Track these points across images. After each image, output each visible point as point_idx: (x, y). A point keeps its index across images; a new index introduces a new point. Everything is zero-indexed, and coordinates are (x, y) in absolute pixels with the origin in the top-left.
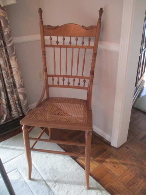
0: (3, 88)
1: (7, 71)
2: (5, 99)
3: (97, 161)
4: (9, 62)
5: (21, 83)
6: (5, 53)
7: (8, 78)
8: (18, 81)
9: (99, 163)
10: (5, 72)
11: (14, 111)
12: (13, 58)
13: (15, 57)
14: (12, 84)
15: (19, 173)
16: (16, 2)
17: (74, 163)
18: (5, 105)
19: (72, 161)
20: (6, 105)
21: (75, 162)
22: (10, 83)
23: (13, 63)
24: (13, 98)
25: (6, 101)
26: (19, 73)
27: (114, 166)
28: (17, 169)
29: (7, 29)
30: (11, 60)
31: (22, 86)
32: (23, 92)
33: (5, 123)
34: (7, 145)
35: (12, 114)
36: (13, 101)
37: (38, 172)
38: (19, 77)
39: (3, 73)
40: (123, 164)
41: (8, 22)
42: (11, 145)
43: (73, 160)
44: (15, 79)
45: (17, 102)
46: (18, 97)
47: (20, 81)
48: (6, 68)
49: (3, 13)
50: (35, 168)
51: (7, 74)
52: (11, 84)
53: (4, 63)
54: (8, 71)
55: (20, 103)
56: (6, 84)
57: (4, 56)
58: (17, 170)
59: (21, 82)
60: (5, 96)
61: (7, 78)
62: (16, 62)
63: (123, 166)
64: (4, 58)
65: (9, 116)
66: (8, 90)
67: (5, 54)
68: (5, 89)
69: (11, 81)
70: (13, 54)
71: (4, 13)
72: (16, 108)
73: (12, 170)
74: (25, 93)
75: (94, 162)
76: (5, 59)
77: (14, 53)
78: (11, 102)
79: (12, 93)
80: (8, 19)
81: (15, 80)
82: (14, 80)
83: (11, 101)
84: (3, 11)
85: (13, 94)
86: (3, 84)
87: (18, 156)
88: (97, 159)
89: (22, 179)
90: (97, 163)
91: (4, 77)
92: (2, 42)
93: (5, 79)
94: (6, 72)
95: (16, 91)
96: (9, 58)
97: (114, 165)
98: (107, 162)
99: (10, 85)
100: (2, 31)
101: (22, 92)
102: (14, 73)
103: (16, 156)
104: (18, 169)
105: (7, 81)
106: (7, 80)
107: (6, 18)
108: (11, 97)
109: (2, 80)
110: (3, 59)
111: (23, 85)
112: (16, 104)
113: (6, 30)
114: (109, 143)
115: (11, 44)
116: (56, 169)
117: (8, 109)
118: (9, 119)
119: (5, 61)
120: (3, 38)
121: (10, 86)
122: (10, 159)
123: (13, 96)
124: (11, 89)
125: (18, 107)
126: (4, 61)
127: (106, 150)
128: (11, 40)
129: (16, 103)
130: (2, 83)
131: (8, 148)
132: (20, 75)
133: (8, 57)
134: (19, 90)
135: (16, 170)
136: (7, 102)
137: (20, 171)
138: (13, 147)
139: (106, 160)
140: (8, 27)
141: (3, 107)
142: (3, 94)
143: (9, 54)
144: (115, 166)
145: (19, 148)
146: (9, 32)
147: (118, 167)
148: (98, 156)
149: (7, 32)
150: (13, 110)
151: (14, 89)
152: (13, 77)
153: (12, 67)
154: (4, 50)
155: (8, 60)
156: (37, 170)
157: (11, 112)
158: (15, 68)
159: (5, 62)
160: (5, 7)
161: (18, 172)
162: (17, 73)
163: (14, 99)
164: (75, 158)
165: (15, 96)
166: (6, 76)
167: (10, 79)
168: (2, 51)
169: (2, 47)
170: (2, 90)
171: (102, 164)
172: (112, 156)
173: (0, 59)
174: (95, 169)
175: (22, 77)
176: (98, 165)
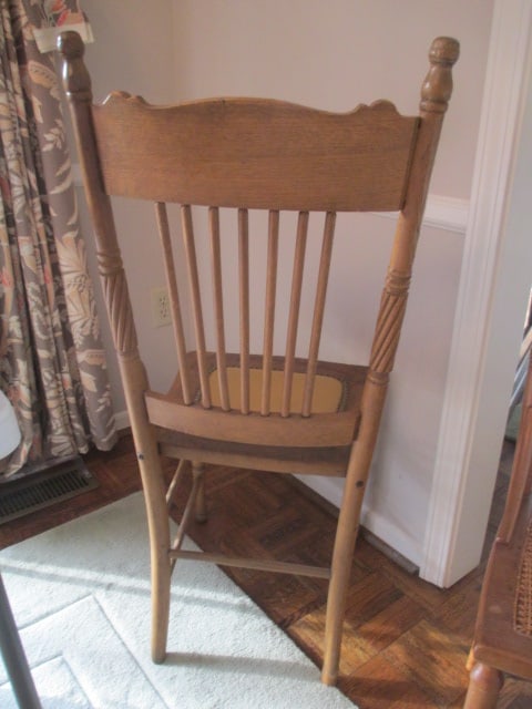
0: (23, 345)
1: (42, 282)
2: (30, 388)
3: (368, 636)
4: (53, 252)
5: (92, 330)
6: (39, 216)
7: (47, 309)
8: (79, 324)
9: (374, 644)
10: (37, 288)
11: (60, 431)
12: (70, 235)
13: (76, 233)
14: (59, 334)
15: (70, 670)
17: (282, 641)
18: (28, 409)
19: (273, 634)
20: (32, 409)
21: (285, 637)
22: (50, 329)
23: (67, 257)
24: (58, 386)
25: (31, 395)
26: (85, 294)
28: (60, 654)
29: (56, 131)
30: (59, 246)
31: (95, 342)
32: (98, 363)
33: (22, 475)
34: (28, 560)
35: (51, 445)
36: (58, 397)
37: (143, 671)
38: (87, 306)
39: (29, 290)
41: (60, 107)
42: (42, 563)
43: (278, 631)
44: (70, 314)
45: (72, 400)
46: (76, 382)
47: (89, 324)
48: (41, 271)
49: (43, 73)
50: (132, 657)
51: (43, 293)
52: (54, 331)
53: (34, 254)
54: (45, 285)
55: (81, 403)
56: (38, 333)
57: (37, 229)
58: (63, 662)
59: (93, 325)
60: (28, 376)
61: (41, 309)
62: (78, 252)
64: (35, 238)
65: (37, 452)
66: (43, 354)
67: (40, 221)
68: (29, 351)
69: (57, 321)
70: (70, 223)
71: (47, 77)
72: (67, 421)
73: (42, 658)
74: (104, 367)
75: (358, 641)
76: (39, 240)
77: (72, 221)
78: (52, 398)
79: (57, 364)
80: (59, 99)
81: (71, 319)
82: (67, 317)
83: (50, 394)
84: (43, 67)
85: (60, 369)
86: (26, 333)
87: (69, 604)
88: (370, 627)
89: (78, 698)
90: (369, 647)
91: (32, 305)
92: (33, 177)
93: (35, 314)
94: (41, 287)
95: (72, 357)
96: (52, 237)
99: (51, 336)
100: (35, 137)
101: (92, 362)
102: (67, 292)
103: (58, 605)
104: (67, 656)
105: (39, 321)
106: (41, 316)
107: (54, 94)
108: (52, 381)
109: (24, 315)
110: (33, 240)
111: (99, 336)
112: (68, 408)
113: (49, 137)
114: (414, 570)
115: (66, 185)
117: (38, 425)
118: (38, 462)
119: (40, 246)
120: (39, 165)
121: (50, 339)
122: (37, 615)
123: (58, 375)
124: (54, 349)
125: (73, 417)
126: (35, 247)
127: (402, 594)
128: (65, 174)
129: (67, 403)
130: (22, 328)
131: (30, 574)
132: (90, 302)
133: (50, 234)
134: (82, 357)
135: (59, 659)
136: (35, 398)
137: (74, 664)
138: (48, 569)
140: (56, 125)
142: (22, 366)
143: (55, 223)
145: (71, 572)
146: (59, 145)
147: (450, 665)
148: (374, 616)
149: (52, 142)
150: (54, 427)
151: (64, 352)
152: (62, 307)
153: (63, 269)
154: (38, 209)
155: (51, 243)
156: (136, 662)
157: (49, 437)
158: (74, 275)
159: (38, 250)
160: (50, 53)
161: (64, 668)
162: (80, 292)
163: (61, 389)
164: (285, 620)
165: (67, 377)
166: (40, 302)
167: (51, 313)
168: (32, 209)
169: (32, 198)
170: (18, 351)
171: (386, 651)
172: (424, 621)
173: (22, 239)
174: (360, 667)
175: (95, 307)
176: (372, 654)
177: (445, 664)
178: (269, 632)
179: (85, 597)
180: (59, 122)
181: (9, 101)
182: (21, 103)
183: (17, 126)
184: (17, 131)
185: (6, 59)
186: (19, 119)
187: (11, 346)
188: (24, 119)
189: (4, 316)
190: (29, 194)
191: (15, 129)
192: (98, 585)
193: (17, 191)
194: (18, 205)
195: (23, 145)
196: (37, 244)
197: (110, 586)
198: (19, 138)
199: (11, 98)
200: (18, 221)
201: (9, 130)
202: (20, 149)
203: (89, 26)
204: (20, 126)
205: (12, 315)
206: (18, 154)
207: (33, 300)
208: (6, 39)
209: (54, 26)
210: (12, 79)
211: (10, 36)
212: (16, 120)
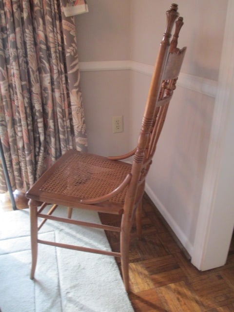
0: (54, 132)
1: (63, 108)
2: (56, 149)
3: (153, 280)
4: (68, 97)
5: (81, 130)
6: (64, 82)
7: (65, 119)
8: (77, 126)
9: (155, 284)
10: (60, 110)
12: (75, 90)
13: (77, 90)
14: (69, 129)
16: (88, 11)
17: (115, 270)
18: (54, 157)
19: (113, 266)
21: (117, 268)
22: (65, 127)
23: (74, 99)
25: (56, 152)
26: (80, 115)
27: (178, 299)
29: (71, 48)
30: (71, 95)
31: (83, 135)
32: (83, 144)
37: (57, 264)
38: (80, 120)
39: (58, 111)
40: (197, 302)
41: (75, 39)
47: (80, 127)
48: (63, 104)
49: (67, 25)
50: (56, 258)
51: (63, 112)
52: (67, 128)
53: (61, 97)
54: (65, 109)
56: (60, 128)
57: (63, 87)
59: (82, 128)
60: (55, 144)
61: (62, 119)
62: (78, 99)
63: (194, 304)
64: (62, 91)
66: (61, 136)
67: (64, 84)
69: (68, 124)
70: (75, 85)
71: (69, 26)
74: (86, 146)
75: (148, 280)
76: (63, 91)
77: (77, 84)
79: (67, 141)
80: (74, 35)
81: (74, 124)
85: (69, 144)
86: (56, 127)
88: (156, 276)
91: (59, 117)
92: (62, 66)
93: (60, 120)
94: (62, 110)
95: (73, 140)
96: (69, 91)
97: (180, 297)
98: (169, 288)
99: (66, 130)
101: (80, 142)
102: (73, 113)
105: (61, 123)
106: (62, 121)
107: (72, 33)
108: (64, 148)
109: (56, 120)
110: (60, 91)
111: (85, 133)
114: (189, 258)
115: (74, 70)
116: (84, 269)
119: (63, 94)
121: (65, 131)
123: (68, 146)
124: (66, 135)
126: (61, 94)
127: (179, 267)
128: (75, 65)
130: (54, 125)
132: (82, 118)
134: (77, 140)
139: (170, 285)
140: (72, 46)
141: (52, 160)
142: (53, 140)
144: (181, 299)
146: (72, 54)
147: (185, 304)
148: (160, 272)
149: (69, 52)
151: (71, 138)
152: (71, 120)
153: (72, 104)
154: (64, 79)
155: (68, 93)
156: (57, 260)
158: (76, 106)
159: (62, 95)
160: (72, 17)
162: (77, 114)
165: (71, 147)
166: (61, 116)
167: (66, 121)
168: (61, 79)
169: (62, 74)
170: (52, 134)
171: (158, 288)
172: (183, 282)
173: (56, 90)
174: (143, 291)
175: (84, 121)
176: (151, 287)
177: (183, 303)
178: (111, 265)
179: (51, 231)
180: (73, 45)
181: (54, 36)
182: (59, 37)
183: (57, 46)
184: (57, 48)
185: (54, 20)
186: (58, 43)
187: (50, 132)
188: (60, 43)
189: (48, 120)
190: (60, 73)
191: (56, 47)
192: (58, 228)
193: (55, 71)
194: (55, 76)
195: (59, 54)
196: (62, 93)
197: (61, 230)
198: (57, 51)
199: (55, 35)
200: (55, 83)
201: (54, 47)
202: (58, 55)
203: (87, 6)
204: (58, 46)
205: (50, 119)
206: (57, 57)
207: (59, 115)
208: (55, 12)
209: (73, 6)
210: (56, 27)
211: (56, 11)
212: (57, 44)
